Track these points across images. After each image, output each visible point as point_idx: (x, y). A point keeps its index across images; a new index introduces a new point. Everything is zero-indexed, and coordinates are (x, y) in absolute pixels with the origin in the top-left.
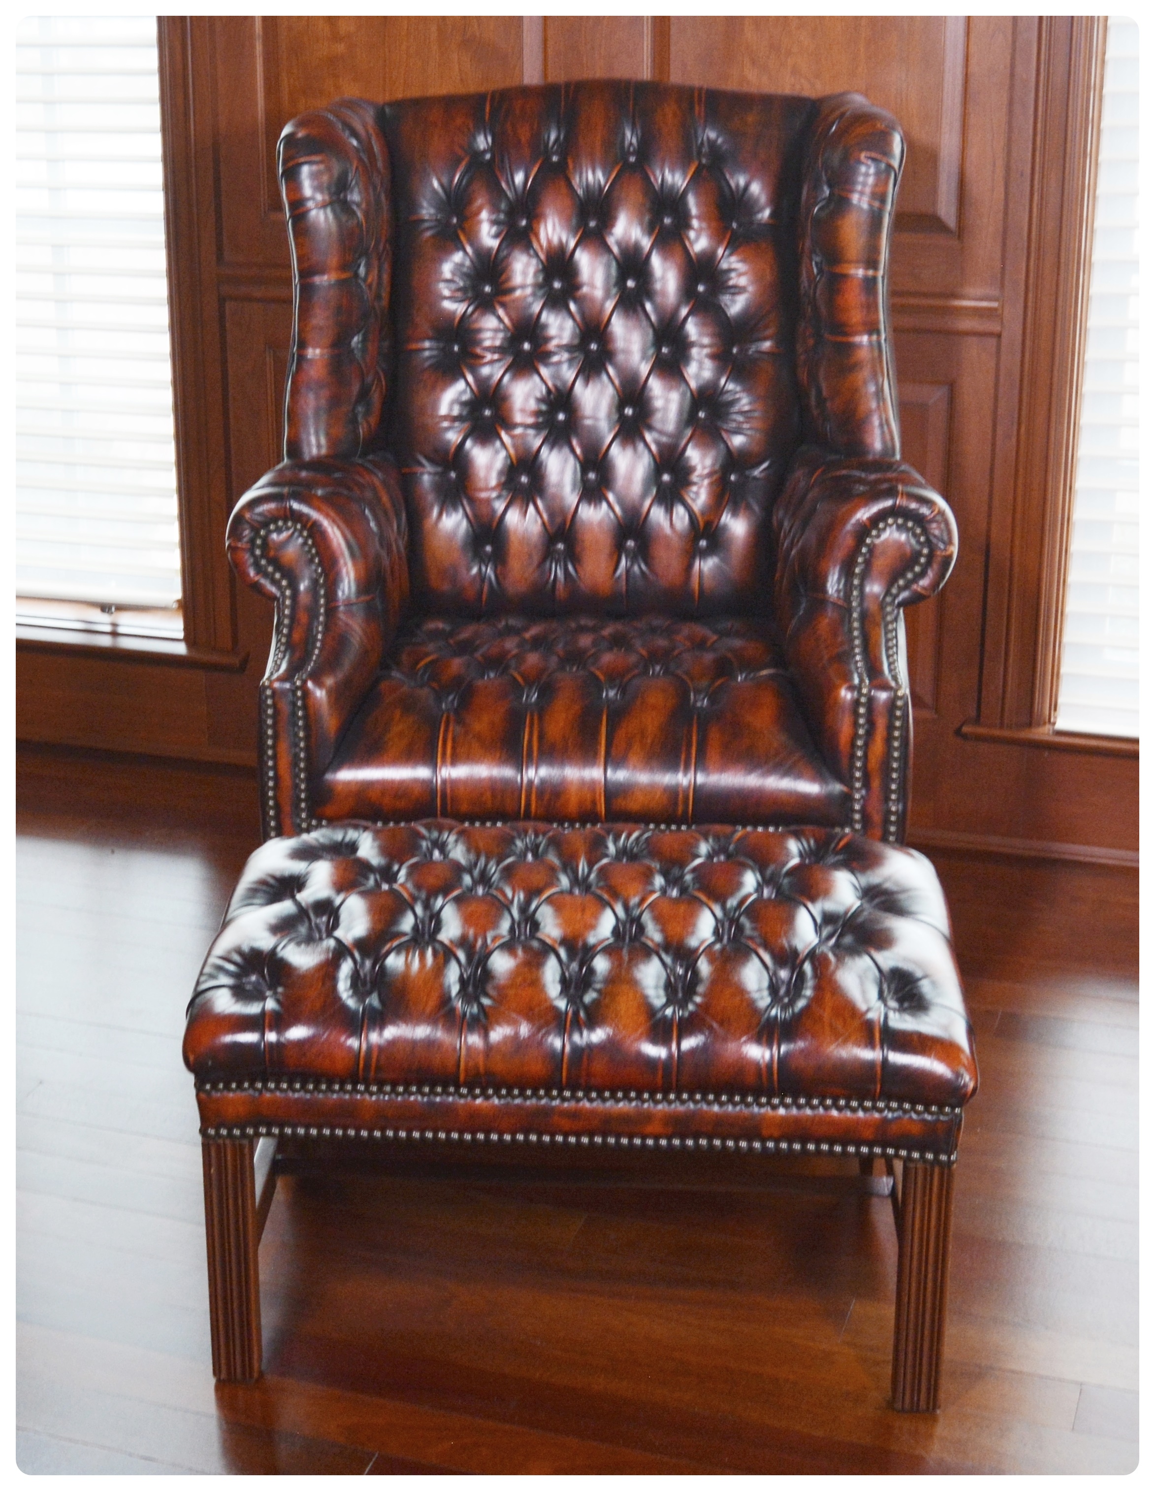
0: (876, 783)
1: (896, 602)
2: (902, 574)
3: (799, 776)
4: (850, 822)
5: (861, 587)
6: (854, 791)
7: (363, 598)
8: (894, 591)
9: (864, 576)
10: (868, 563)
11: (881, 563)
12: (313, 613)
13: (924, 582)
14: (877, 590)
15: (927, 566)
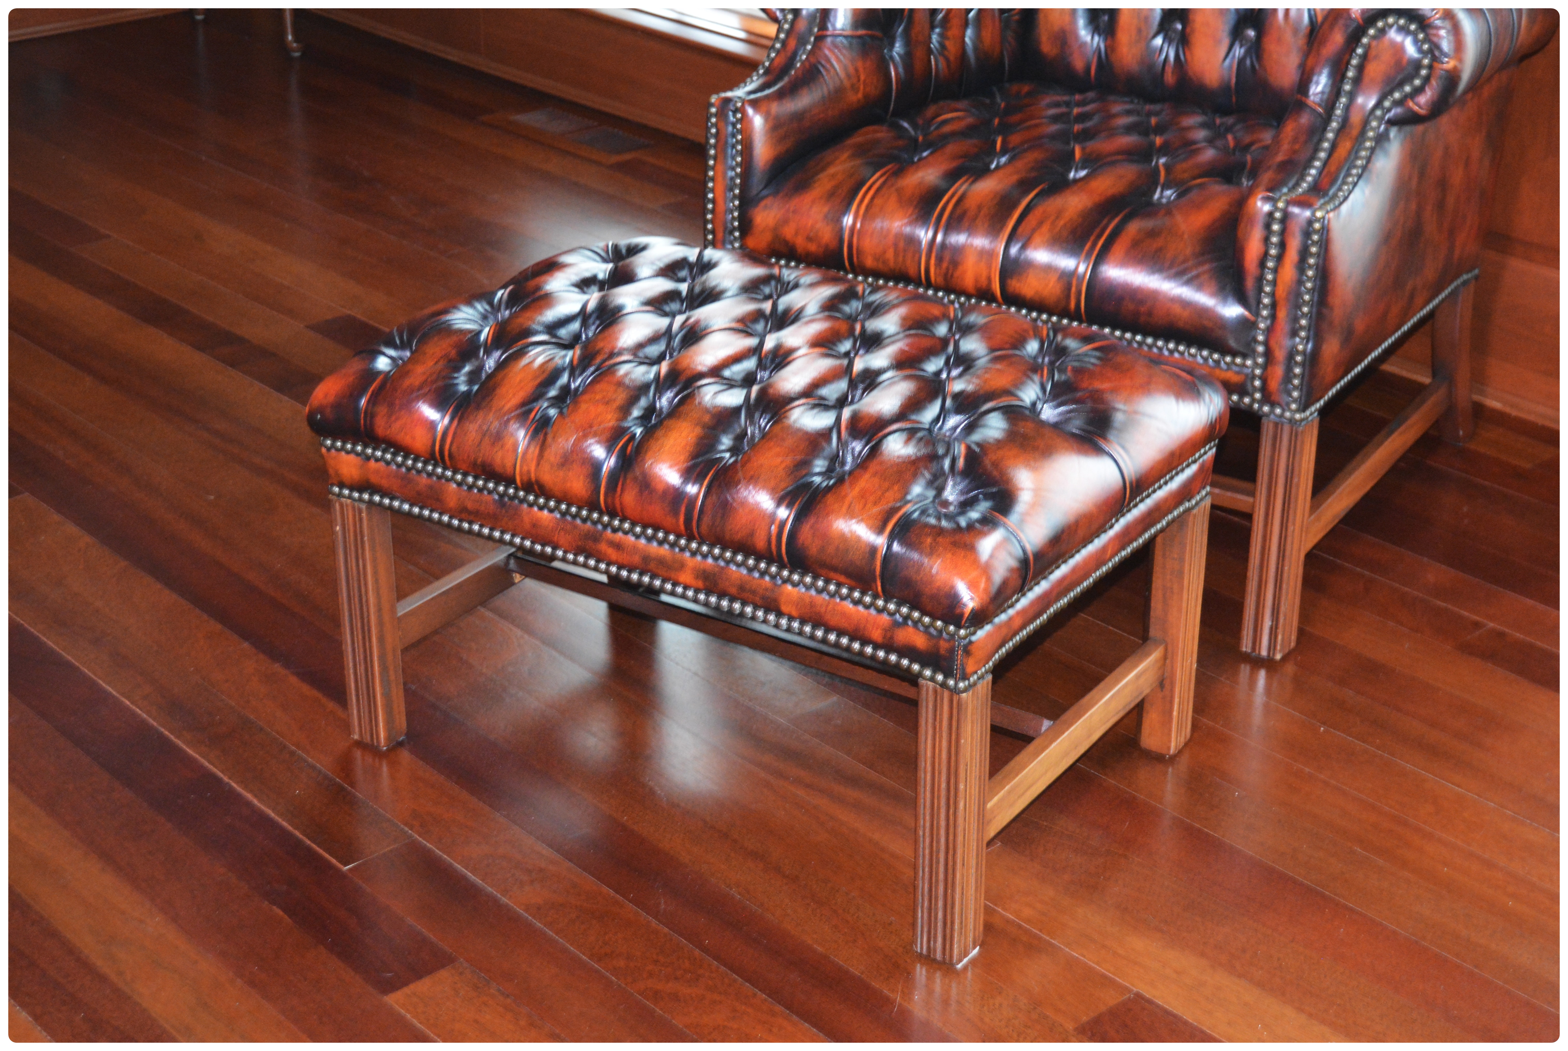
0: (1282, 314)
1: (1387, 117)
2: (1400, 85)
3: (1200, 288)
4: (1252, 353)
5: (1352, 96)
6: (1260, 319)
7: (861, 32)
8: (1387, 104)
9: (1357, 81)
10: (1361, 68)
11: (1375, 69)
12: (803, 42)
13: (1423, 99)
14: (1367, 101)
15: (1427, 80)
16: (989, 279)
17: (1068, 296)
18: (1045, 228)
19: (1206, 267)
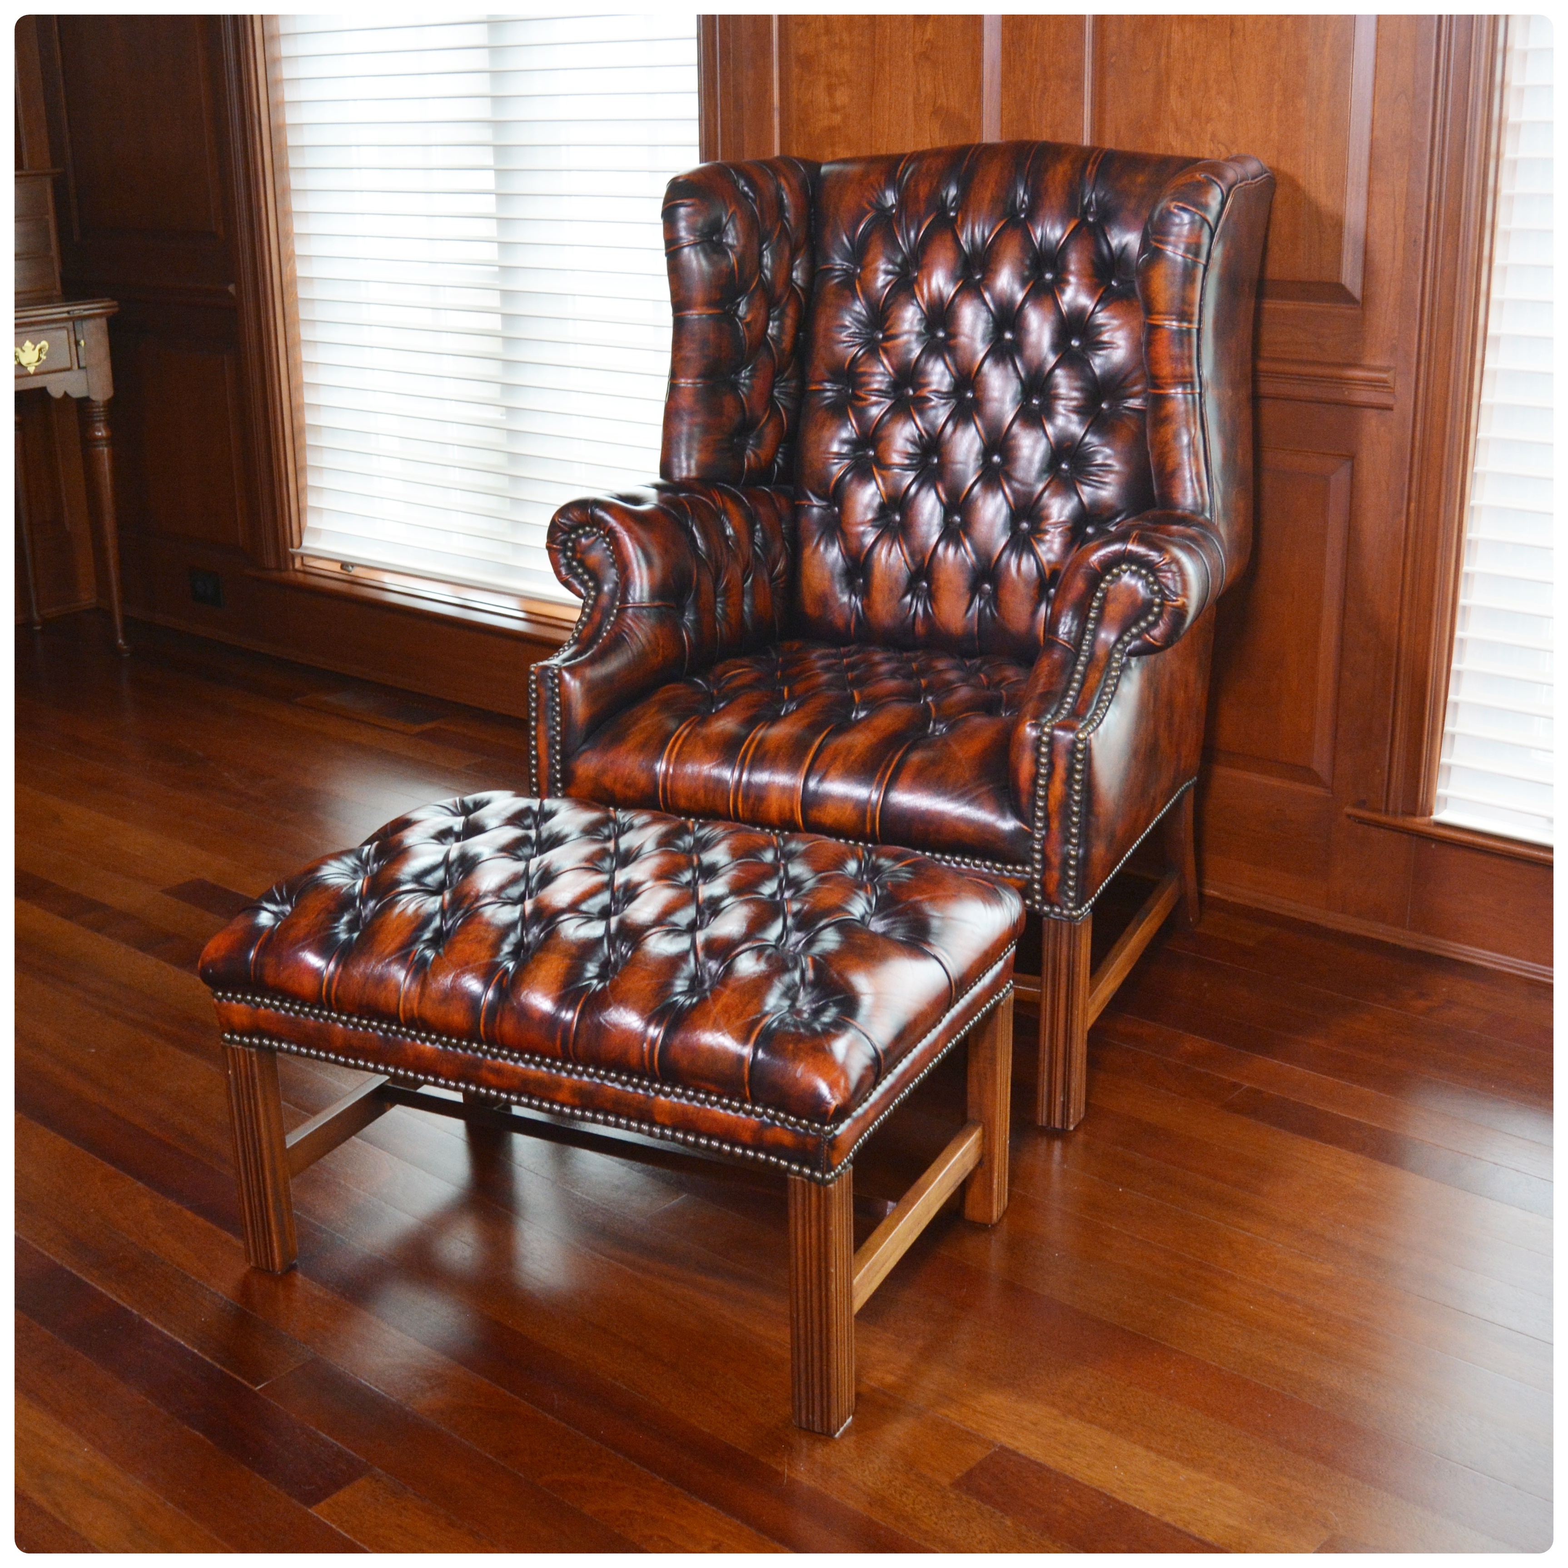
0: (1055, 825)
1: (1127, 650)
2: (1136, 623)
3: (981, 806)
4: (1031, 862)
5: (1095, 633)
6: (1036, 831)
7: (657, 603)
8: (1126, 638)
9: (1099, 621)
10: (1101, 609)
11: (1114, 610)
12: (606, 614)
13: (1156, 632)
14: (1108, 636)
15: (1159, 616)
16: (792, 810)
17: (864, 822)
18: (838, 764)
19: (984, 789)
